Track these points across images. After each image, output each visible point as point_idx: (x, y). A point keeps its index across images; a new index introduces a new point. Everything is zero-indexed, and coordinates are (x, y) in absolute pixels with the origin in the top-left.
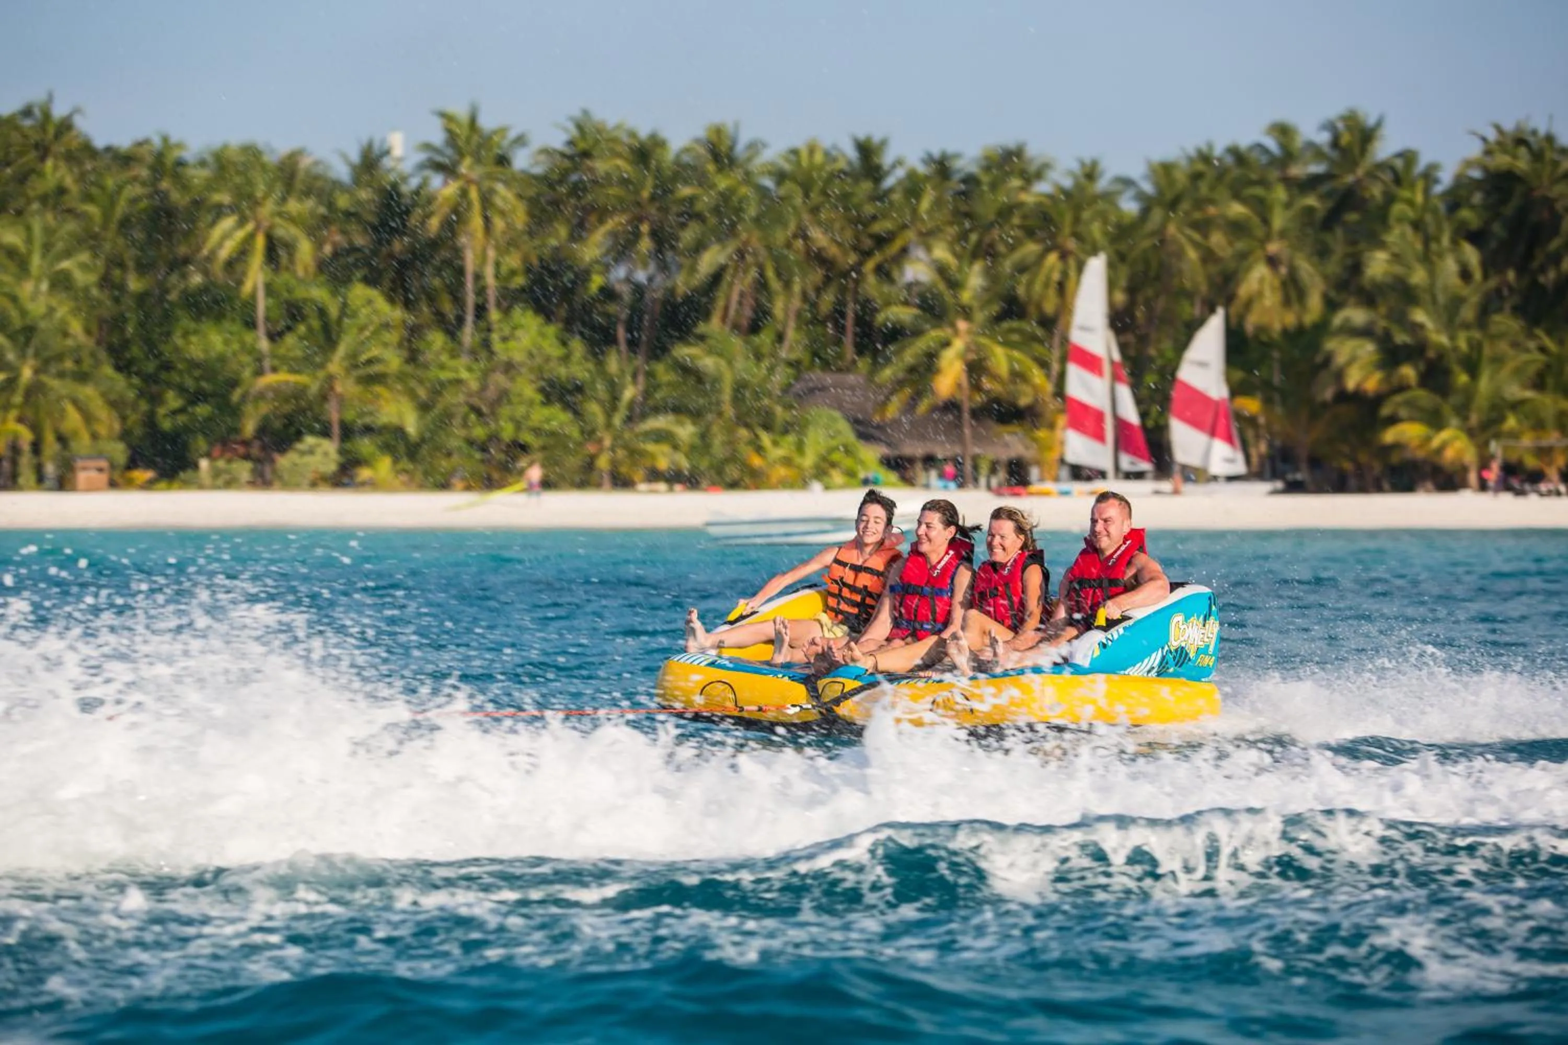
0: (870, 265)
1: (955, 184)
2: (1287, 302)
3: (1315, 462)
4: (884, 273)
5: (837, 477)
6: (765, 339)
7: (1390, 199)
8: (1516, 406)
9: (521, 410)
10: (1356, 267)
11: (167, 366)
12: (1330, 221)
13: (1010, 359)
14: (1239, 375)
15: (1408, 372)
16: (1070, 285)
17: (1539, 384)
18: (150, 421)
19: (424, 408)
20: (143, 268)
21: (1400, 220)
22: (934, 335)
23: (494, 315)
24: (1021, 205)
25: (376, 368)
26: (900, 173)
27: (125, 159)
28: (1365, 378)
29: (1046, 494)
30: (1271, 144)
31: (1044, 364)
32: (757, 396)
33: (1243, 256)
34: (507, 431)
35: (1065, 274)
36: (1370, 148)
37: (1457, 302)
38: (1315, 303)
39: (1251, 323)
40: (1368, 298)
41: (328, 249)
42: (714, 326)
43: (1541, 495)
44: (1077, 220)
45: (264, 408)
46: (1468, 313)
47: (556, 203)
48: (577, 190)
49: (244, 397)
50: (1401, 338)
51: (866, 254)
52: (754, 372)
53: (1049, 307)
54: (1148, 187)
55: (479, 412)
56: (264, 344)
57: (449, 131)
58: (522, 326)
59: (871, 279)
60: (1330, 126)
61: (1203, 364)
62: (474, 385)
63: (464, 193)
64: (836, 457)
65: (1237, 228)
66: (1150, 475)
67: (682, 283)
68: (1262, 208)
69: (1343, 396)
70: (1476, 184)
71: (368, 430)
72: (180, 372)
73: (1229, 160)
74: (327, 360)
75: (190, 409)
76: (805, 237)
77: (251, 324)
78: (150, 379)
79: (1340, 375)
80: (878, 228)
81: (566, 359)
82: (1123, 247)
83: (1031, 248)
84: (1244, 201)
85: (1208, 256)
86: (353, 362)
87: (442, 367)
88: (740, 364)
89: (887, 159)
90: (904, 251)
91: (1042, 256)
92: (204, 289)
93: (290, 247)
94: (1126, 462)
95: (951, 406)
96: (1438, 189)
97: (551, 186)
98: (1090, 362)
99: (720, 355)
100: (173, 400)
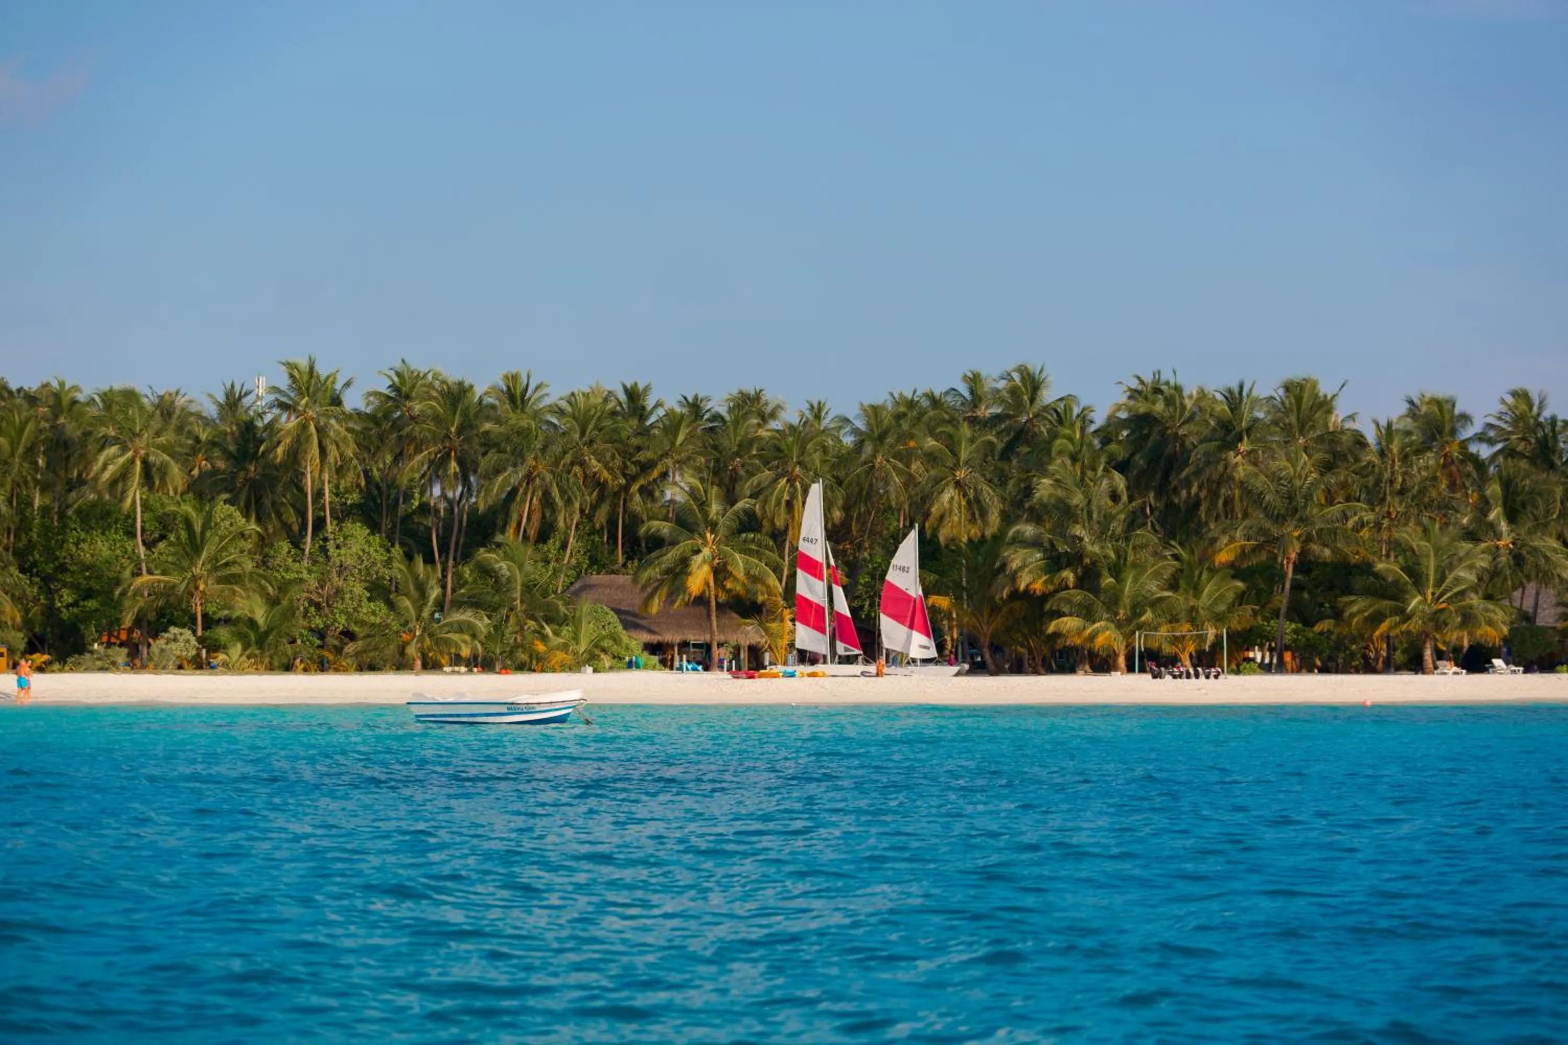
0: (635, 488)
1: (705, 424)
2: (972, 520)
3: (996, 648)
4: (647, 492)
5: (607, 661)
6: (552, 546)
7: (1054, 436)
8: (1155, 604)
9: (351, 605)
10: (1028, 491)
11: (62, 568)
12: (1007, 453)
13: (746, 563)
14: (933, 577)
15: (1069, 575)
16: (797, 504)
17: (1173, 585)
18: (50, 612)
19: (273, 602)
20: (45, 488)
21: (1060, 453)
22: (686, 545)
23: (330, 526)
24: (759, 438)
25: (235, 570)
26: (661, 412)
27: (32, 399)
28: (1034, 581)
29: (776, 676)
30: (964, 390)
31: (777, 570)
32: (545, 594)
33: (937, 481)
34: (342, 621)
35: (793, 496)
36: (1039, 393)
37: (1108, 518)
38: (994, 518)
39: (943, 536)
40: (1036, 516)
41: (196, 472)
42: (509, 536)
43: (1175, 677)
44: (803, 451)
45: (141, 602)
46: (1117, 527)
47: (381, 438)
48: (397, 426)
49: (123, 594)
50: (1062, 548)
51: (633, 479)
52: (542, 575)
53: (779, 523)
54: (860, 425)
55: (318, 606)
56: (142, 550)
57: (292, 376)
58: (352, 536)
59: (638, 498)
60: (1008, 377)
61: (903, 569)
62: (314, 584)
63: (304, 427)
64: (606, 643)
65: (931, 458)
66: (860, 658)
67: (481, 502)
68: (952, 444)
69: (1015, 595)
70: (1124, 424)
71: (227, 621)
72: (73, 573)
73: (925, 403)
74: (193, 563)
75: (81, 603)
76: (582, 464)
77: (131, 534)
78: (47, 580)
79: (1013, 577)
80: (642, 456)
81: (388, 563)
82: (842, 474)
83: (766, 475)
84: (936, 437)
85: (910, 480)
86: (215, 565)
87: (287, 570)
88: (528, 568)
89: (650, 403)
90: (664, 475)
91: (775, 480)
92: (94, 505)
93: (163, 471)
94: (841, 648)
95: (701, 601)
96: (1093, 428)
97: (378, 424)
98: (812, 567)
99: (512, 560)
100: (68, 596)
